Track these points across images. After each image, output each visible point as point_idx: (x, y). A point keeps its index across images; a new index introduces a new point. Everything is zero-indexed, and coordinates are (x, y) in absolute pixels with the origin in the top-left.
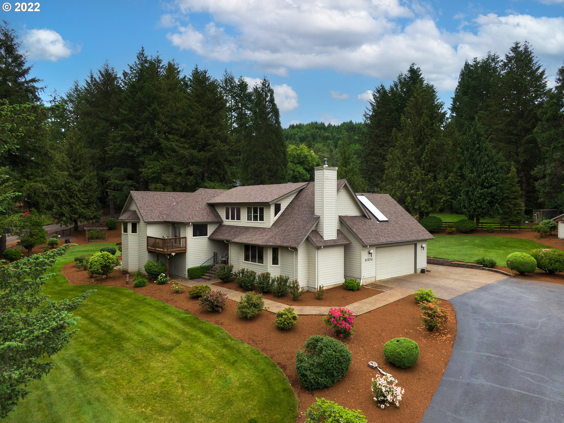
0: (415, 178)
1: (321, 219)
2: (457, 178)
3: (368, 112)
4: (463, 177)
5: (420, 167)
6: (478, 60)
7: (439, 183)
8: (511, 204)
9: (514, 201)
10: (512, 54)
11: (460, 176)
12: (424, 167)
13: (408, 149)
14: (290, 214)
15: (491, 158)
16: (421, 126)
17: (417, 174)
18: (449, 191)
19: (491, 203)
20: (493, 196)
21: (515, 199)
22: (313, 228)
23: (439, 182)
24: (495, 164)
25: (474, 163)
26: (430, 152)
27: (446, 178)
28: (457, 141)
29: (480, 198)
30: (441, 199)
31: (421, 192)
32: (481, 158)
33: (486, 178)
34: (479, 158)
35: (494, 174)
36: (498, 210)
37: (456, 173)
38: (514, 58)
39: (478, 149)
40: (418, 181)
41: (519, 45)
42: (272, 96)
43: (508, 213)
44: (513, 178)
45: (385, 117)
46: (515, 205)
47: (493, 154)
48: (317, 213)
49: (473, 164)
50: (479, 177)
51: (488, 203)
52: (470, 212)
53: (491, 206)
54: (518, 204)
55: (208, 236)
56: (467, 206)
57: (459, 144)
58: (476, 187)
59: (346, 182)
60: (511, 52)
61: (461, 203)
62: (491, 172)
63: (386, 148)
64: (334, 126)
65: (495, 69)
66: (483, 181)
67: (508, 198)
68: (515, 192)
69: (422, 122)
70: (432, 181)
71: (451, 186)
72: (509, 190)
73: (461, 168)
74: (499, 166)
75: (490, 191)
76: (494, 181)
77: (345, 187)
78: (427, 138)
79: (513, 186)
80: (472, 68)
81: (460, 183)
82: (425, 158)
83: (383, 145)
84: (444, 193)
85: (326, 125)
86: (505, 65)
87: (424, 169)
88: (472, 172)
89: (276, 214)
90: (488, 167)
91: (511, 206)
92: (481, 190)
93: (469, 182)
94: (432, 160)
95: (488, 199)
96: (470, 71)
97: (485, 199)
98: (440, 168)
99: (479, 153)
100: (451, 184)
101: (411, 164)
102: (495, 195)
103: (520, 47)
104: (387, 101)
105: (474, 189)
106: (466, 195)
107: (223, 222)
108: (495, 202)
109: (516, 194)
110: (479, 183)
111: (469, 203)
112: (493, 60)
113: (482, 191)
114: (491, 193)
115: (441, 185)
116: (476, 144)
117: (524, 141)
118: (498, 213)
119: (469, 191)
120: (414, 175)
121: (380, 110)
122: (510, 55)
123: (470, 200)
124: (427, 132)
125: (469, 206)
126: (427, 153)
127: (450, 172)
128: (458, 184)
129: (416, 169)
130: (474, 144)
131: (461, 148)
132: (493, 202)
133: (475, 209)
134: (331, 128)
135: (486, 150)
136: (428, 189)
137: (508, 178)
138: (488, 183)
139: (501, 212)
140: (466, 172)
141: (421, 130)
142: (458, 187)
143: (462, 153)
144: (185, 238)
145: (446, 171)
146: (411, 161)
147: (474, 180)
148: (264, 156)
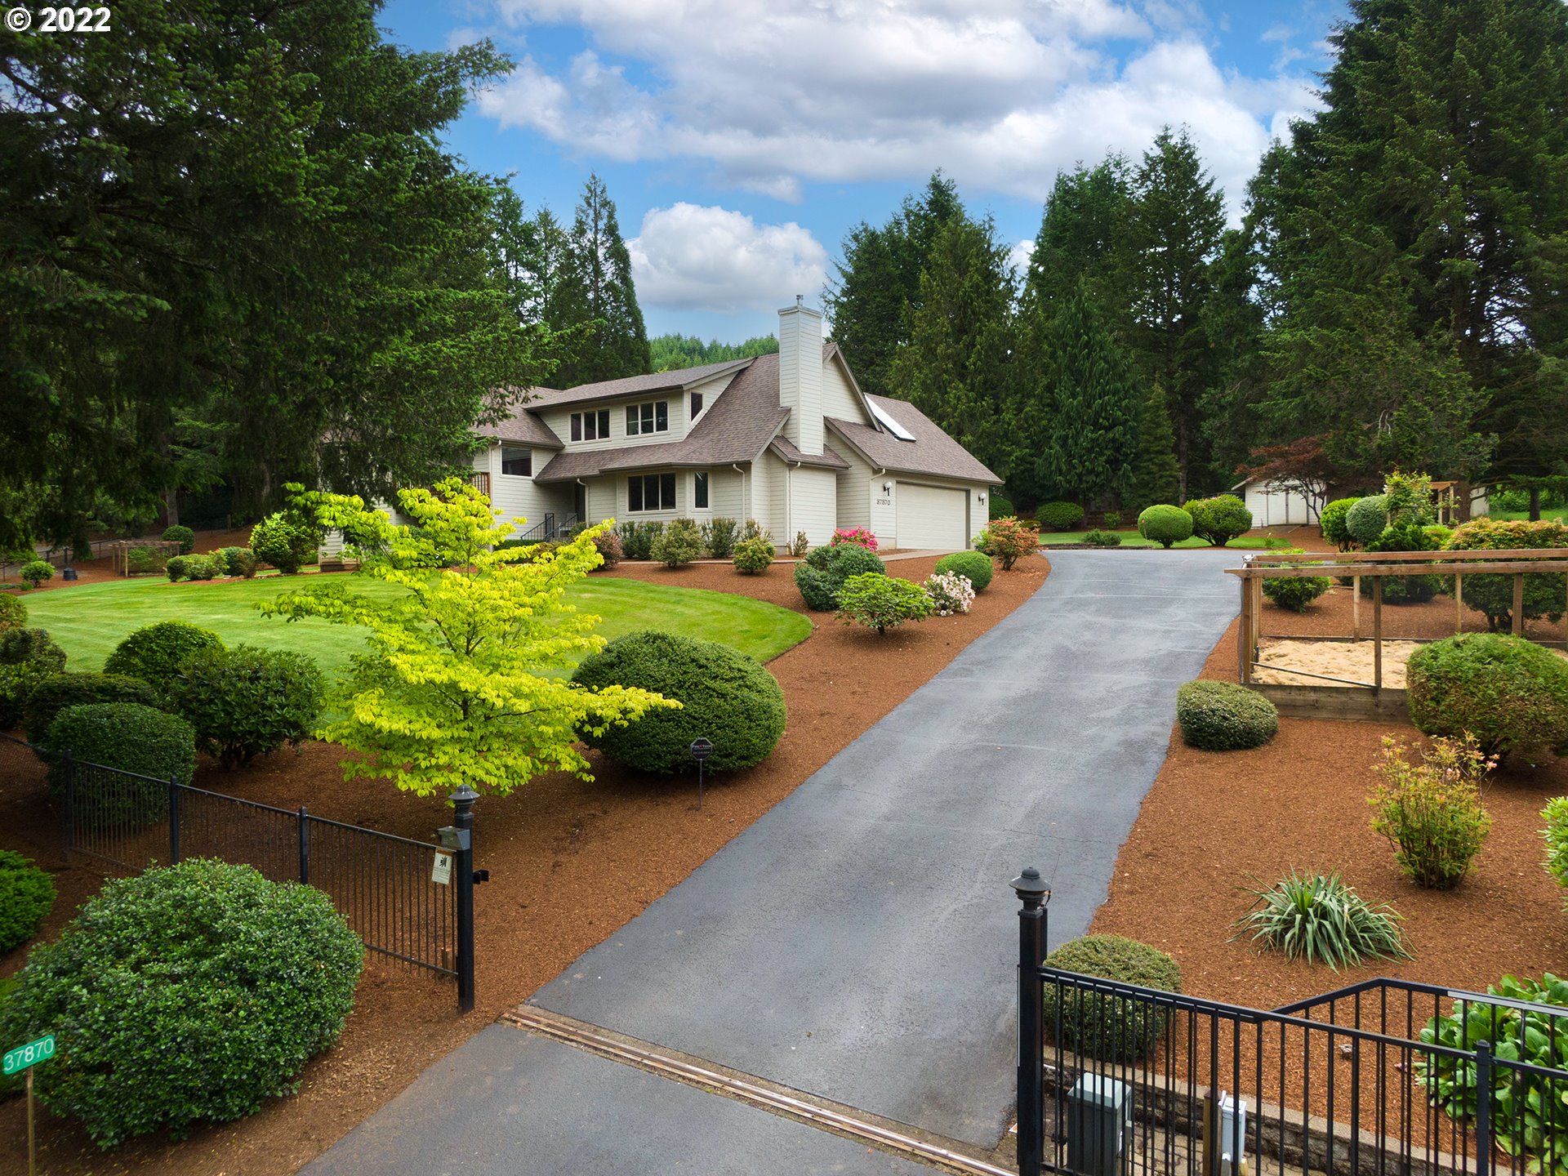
0: (955, 409)
1: (793, 412)
2: (1042, 411)
3: (831, 286)
4: (1055, 407)
5: (965, 384)
6: (1084, 167)
7: (1007, 419)
8: (1153, 463)
9: (1160, 457)
10: (1157, 152)
11: (1049, 405)
12: (973, 384)
13: (937, 344)
14: (724, 413)
15: (1113, 366)
16: (965, 293)
17: (959, 399)
18: (1027, 438)
19: (1114, 463)
20: (1117, 446)
21: (1161, 453)
22: (777, 431)
23: (1007, 416)
24: (1121, 378)
25: (1078, 377)
26: (986, 351)
27: (1020, 410)
28: (1040, 330)
29: (1090, 450)
30: (1010, 454)
31: (970, 438)
32: (1092, 365)
33: (1103, 407)
34: (1087, 365)
35: (1120, 400)
36: (1129, 477)
37: (1040, 398)
38: (1162, 160)
39: (1087, 345)
40: (961, 414)
41: (1170, 133)
42: (611, 216)
43: (1148, 483)
44: (1158, 407)
45: (875, 294)
46: (1162, 466)
47: (1118, 357)
48: (785, 402)
49: (1076, 380)
50: (1089, 407)
51: (1107, 462)
52: (1069, 482)
53: (1114, 471)
54: (1168, 464)
55: (534, 476)
56: (1064, 468)
57: (1046, 337)
58: (1083, 429)
59: (837, 348)
60: (1155, 146)
61: (1051, 463)
62: (1114, 395)
63: (878, 369)
64: (728, 346)
65: (1122, 188)
66: (1098, 414)
67: (1147, 451)
68: (1162, 437)
69: (967, 284)
70: (990, 415)
71: (1030, 426)
72: (1150, 434)
73: (1050, 388)
74: (1129, 384)
75: (1111, 435)
76: (1119, 413)
77: (835, 359)
78: (979, 320)
79: (1159, 425)
80: (1071, 184)
81: (1050, 420)
82: (974, 364)
83: (872, 363)
84: (1018, 443)
85: (706, 345)
86: (1145, 176)
87: (972, 390)
88: (1074, 395)
89: (694, 415)
90: (1107, 383)
91: (1155, 469)
92: (1093, 432)
93: (1068, 416)
94: (989, 371)
95: (1108, 453)
96: (1068, 191)
97: (1101, 454)
98: (1007, 388)
99: (1089, 354)
100: (1030, 422)
101: (945, 376)
102: (1122, 444)
103: (1171, 137)
104: (879, 256)
105: (1078, 433)
106: (1061, 447)
107: (563, 447)
108: (1124, 461)
109: (1164, 442)
110: (1089, 418)
111: (1069, 463)
112: (1118, 165)
113: (1094, 436)
114: (1114, 440)
115: (1009, 424)
116: (1081, 335)
117: (1182, 343)
118: (1127, 484)
119: (1067, 436)
120: (953, 402)
121: (863, 277)
122: (1152, 154)
123: (1070, 456)
124: (980, 307)
125: (1069, 471)
126: (979, 353)
127: (1028, 398)
128: (1044, 422)
129: (956, 388)
130: (1078, 336)
131: (1050, 345)
132: (1117, 460)
133: (1080, 476)
134: (720, 351)
135: (1102, 349)
136: (984, 431)
137: (1147, 409)
138: (1108, 420)
139: (1134, 480)
140: (1061, 394)
141: (966, 303)
142: (1045, 430)
143: (1053, 355)
144: (487, 474)
145: (1019, 395)
146: (946, 371)
147: (1079, 413)
148: (597, 360)
